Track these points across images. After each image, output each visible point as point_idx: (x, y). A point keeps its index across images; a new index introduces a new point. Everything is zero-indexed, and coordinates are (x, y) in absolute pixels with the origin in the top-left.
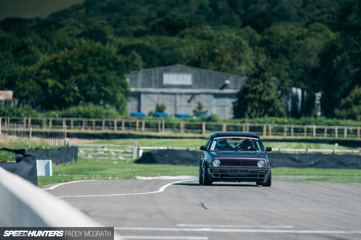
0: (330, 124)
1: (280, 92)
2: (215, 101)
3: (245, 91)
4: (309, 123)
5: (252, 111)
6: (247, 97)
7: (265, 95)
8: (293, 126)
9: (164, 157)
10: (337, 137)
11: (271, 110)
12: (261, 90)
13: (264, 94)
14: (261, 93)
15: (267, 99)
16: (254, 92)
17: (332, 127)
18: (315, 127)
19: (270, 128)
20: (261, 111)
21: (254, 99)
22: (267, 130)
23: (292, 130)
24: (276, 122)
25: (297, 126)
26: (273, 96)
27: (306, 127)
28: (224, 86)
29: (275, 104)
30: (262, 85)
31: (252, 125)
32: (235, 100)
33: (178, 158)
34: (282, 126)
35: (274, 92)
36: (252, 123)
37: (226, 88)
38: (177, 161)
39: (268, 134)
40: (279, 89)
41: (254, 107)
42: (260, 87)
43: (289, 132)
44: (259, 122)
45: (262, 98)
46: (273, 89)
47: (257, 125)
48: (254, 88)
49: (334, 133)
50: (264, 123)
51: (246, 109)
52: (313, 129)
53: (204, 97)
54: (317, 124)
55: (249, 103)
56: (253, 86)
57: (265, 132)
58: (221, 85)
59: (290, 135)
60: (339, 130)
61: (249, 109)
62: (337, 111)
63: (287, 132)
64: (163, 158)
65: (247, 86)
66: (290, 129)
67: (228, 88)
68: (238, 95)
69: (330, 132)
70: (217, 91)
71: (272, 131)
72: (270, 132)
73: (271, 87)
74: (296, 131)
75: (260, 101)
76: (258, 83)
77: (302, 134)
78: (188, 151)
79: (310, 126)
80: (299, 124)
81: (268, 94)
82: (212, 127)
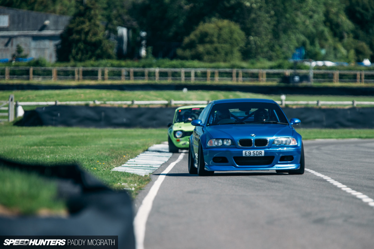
0: (174, 67)
1: (107, 32)
2: (33, 44)
3: (69, 31)
4: (150, 66)
5: (77, 54)
6: (71, 38)
7: (92, 35)
8: (132, 70)
9: (56, 116)
10: (183, 80)
11: (98, 51)
12: (87, 30)
13: (90, 35)
14: (87, 33)
15: (94, 39)
16: (79, 32)
17: (177, 70)
18: (157, 70)
19: (106, 71)
20: (87, 53)
21: (79, 41)
22: (103, 74)
23: (132, 74)
24: (112, 65)
25: (137, 70)
26: (100, 36)
27: (147, 70)
28: (44, 27)
29: (102, 45)
30: (88, 24)
31: (85, 69)
32: (57, 42)
33: (75, 117)
34: (119, 69)
35: (101, 31)
36: (84, 66)
37: (45, 30)
38: (74, 121)
39: (103, 79)
40: (106, 28)
41: (79, 49)
42: (86, 26)
43: (128, 75)
44: (92, 66)
45: (89, 38)
46: (100, 28)
47: (90, 68)
48: (79, 28)
49: (180, 76)
50: (98, 66)
51: (70, 52)
52: (154, 73)
53: (22, 39)
54: (159, 67)
55: (74, 45)
56: (78, 25)
57: (100, 76)
58: (39, 26)
59: (129, 79)
60: (186, 73)
61: (74, 51)
62: (179, 52)
63: (126, 76)
64: (54, 118)
65: (72, 26)
66: (129, 72)
67: (48, 29)
68: (61, 36)
69: (175, 75)
70: (35, 33)
71: (109, 75)
72: (106, 76)
73: (98, 26)
74: (136, 74)
75: (85, 42)
76: (83, 23)
77: (143, 78)
78: (87, 106)
79: (152, 69)
80: (138, 67)
81: (95, 34)
82: (40, 72)
